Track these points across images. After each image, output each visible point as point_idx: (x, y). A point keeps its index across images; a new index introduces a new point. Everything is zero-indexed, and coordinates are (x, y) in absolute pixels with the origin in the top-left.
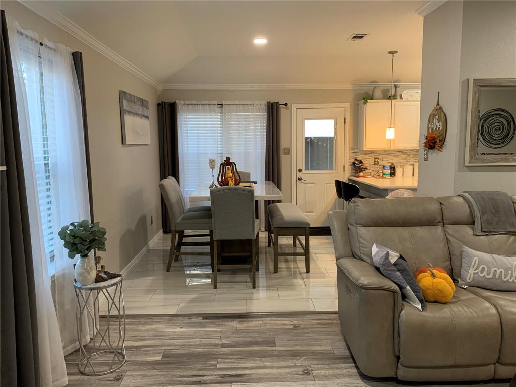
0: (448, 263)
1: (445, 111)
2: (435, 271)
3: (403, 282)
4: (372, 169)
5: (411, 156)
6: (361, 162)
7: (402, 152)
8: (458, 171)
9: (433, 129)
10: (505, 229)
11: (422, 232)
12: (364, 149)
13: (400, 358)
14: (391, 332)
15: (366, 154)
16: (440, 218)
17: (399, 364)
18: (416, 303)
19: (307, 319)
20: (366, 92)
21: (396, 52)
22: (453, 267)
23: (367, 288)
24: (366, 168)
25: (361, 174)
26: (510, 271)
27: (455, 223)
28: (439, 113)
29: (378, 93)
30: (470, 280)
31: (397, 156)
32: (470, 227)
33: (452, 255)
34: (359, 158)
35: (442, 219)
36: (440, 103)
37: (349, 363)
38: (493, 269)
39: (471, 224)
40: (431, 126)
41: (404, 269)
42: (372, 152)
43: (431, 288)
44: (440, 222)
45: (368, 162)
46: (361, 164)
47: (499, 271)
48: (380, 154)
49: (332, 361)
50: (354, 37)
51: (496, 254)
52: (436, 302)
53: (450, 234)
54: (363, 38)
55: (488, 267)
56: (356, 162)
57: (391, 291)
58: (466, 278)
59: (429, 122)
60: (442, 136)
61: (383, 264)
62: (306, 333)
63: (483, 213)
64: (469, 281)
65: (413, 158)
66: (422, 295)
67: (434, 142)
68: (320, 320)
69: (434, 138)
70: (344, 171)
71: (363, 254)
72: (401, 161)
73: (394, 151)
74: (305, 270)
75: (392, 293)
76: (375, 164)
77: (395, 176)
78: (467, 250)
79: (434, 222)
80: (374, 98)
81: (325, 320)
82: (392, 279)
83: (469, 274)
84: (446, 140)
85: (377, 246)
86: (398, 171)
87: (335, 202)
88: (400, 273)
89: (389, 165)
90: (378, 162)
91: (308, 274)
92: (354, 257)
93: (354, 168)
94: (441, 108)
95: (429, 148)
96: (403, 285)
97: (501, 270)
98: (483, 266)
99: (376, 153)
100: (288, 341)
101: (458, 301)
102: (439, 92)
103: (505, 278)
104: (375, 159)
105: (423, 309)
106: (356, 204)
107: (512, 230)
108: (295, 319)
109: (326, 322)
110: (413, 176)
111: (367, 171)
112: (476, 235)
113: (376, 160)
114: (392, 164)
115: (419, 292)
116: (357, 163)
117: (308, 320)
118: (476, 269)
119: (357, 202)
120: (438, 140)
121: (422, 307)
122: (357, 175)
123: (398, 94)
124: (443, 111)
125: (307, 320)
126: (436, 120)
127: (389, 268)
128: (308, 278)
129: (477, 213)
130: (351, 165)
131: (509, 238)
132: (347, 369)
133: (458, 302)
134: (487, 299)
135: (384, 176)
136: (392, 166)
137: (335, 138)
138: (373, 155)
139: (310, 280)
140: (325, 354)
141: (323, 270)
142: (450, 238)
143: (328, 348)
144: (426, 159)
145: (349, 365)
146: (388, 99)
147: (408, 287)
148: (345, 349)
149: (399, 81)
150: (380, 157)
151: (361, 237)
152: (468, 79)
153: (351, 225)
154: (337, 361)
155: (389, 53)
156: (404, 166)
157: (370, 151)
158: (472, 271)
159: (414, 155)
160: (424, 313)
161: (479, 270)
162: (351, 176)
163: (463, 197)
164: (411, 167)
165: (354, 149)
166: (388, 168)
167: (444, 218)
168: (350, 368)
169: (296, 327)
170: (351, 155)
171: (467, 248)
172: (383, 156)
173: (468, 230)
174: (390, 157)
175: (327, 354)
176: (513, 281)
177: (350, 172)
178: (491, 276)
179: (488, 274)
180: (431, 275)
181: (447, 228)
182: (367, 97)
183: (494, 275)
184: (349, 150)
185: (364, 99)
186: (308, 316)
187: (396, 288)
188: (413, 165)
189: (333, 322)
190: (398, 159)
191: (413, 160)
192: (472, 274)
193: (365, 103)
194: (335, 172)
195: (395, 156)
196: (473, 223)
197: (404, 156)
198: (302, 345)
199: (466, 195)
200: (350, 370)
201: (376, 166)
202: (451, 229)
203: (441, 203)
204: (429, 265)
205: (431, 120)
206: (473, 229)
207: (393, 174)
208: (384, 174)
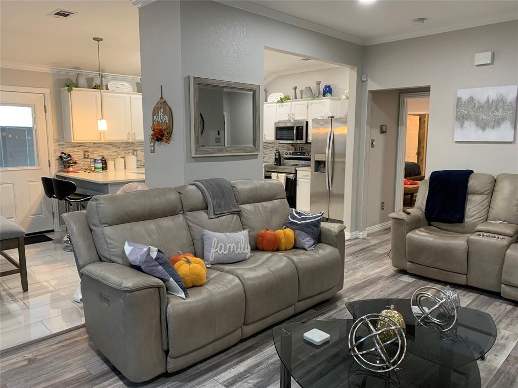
0: (192, 247)
1: (170, 105)
2: (189, 257)
3: (166, 275)
4: (82, 163)
5: (122, 148)
6: (69, 156)
7: (111, 144)
8: (187, 162)
9: (158, 121)
10: (230, 210)
11: (166, 222)
12: (73, 141)
13: (169, 351)
14: (159, 329)
15: (74, 147)
16: (180, 207)
17: (168, 358)
18: (180, 292)
19: (43, 346)
20: (68, 79)
21: (102, 40)
22: (196, 250)
23: (131, 291)
24: (76, 163)
25: (71, 169)
26: (239, 245)
27: (193, 210)
28: (163, 106)
29: (82, 81)
30: (213, 258)
31: (107, 149)
32: (205, 212)
33: (195, 239)
34: (67, 151)
35: (182, 208)
36: (163, 97)
37: (112, 377)
38: (228, 246)
39: (205, 209)
40: (156, 119)
41: (166, 262)
42: (81, 145)
43: (189, 274)
44: (180, 211)
45: (77, 155)
46: (69, 159)
47: (232, 246)
48: (89, 147)
49: (91, 383)
50: (58, 14)
51: (228, 232)
52: (193, 286)
53: (190, 221)
54: (68, 17)
55: (225, 244)
56: (63, 155)
57: (156, 287)
58: (209, 257)
59: (154, 115)
60: (169, 129)
61: (145, 261)
62: (47, 364)
63: (213, 198)
64: (212, 260)
65: (123, 150)
66: (183, 283)
67: (160, 135)
68: (61, 342)
69: (161, 131)
70: (49, 166)
71: (113, 255)
72: (112, 154)
73: (104, 143)
74: (21, 289)
75: (157, 289)
76: (85, 158)
77: (106, 169)
78: (207, 233)
79: (176, 211)
80: (79, 86)
81: (67, 340)
82: (155, 275)
83: (211, 254)
84: (173, 133)
85: (128, 244)
86: (110, 164)
87: (41, 203)
88: (163, 267)
89: (101, 158)
90: (88, 155)
91: (26, 294)
92: (101, 260)
93: (61, 163)
94: (165, 102)
95: (156, 140)
96: (166, 278)
97: (234, 245)
98: (221, 244)
99: (85, 146)
100: (26, 381)
101: (210, 280)
102: (161, 86)
103: (237, 251)
104: (84, 152)
105: (186, 297)
106: (98, 202)
107: (235, 210)
108: (27, 352)
109: (68, 342)
110: (125, 168)
111: (77, 165)
112: (211, 218)
113: (86, 153)
114: (103, 158)
115: (181, 281)
116: (65, 156)
117: (45, 348)
118: (216, 248)
119: (99, 200)
120: (165, 133)
121: (185, 295)
122: (66, 170)
123: (104, 84)
124: (167, 105)
125: (43, 348)
126: (161, 113)
127: (151, 265)
128: (27, 298)
129: (209, 199)
130: (57, 159)
131: (233, 218)
132: (112, 384)
133: (210, 282)
134: (230, 272)
135: (96, 170)
136: (103, 159)
137: (35, 128)
138: (81, 148)
139: (30, 300)
140: (80, 379)
141: (45, 284)
142: (191, 224)
143: (81, 371)
144: (153, 152)
145: (112, 379)
146: (94, 88)
147: (171, 279)
148: (102, 364)
149: (103, 71)
150: (90, 150)
151: (108, 238)
152: (189, 76)
153: (95, 225)
154: (97, 382)
155: (94, 39)
156: (115, 159)
157: (78, 143)
158: (213, 250)
159: (124, 147)
160: (187, 300)
161: (218, 249)
162: (59, 171)
163: (196, 185)
164: (123, 160)
165: (59, 142)
166: (100, 161)
167: (184, 206)
168: (115, 383)
169: (31, 361)
170: (57, 148)
171: (207, 230)
172: (93, 149)
173: (203, 215)
174: (101, 150)
175: (83, 378)
176: (242, 252)
177: (57, 167)
178: (227, 252)
179: (225, 251)
180: (186, 262)
181: (187, 215)
182: (71, 85)
183: (229, 250)
184: (54, 143)
185: (68, 86)
186: (44, 342)
187: (160, 282)
188: (124, 158)
189: (77, 339)
190: (108, 152)
191: (123, 152)
192: (214, 253)
193: (70, 90)
194: (39, 168)
195: (105, 149)
196: (207, 208)
197: (114, 149)
198: (48, 380)
199: (198, 183)
200: (115, 385)
201: (86, 160)
202: (190, 215)
203: (179, 193)
204: (179, 253)
205: (155, 112)
206: (207, 213)
207: (105, 168)
208: (95, 168)
